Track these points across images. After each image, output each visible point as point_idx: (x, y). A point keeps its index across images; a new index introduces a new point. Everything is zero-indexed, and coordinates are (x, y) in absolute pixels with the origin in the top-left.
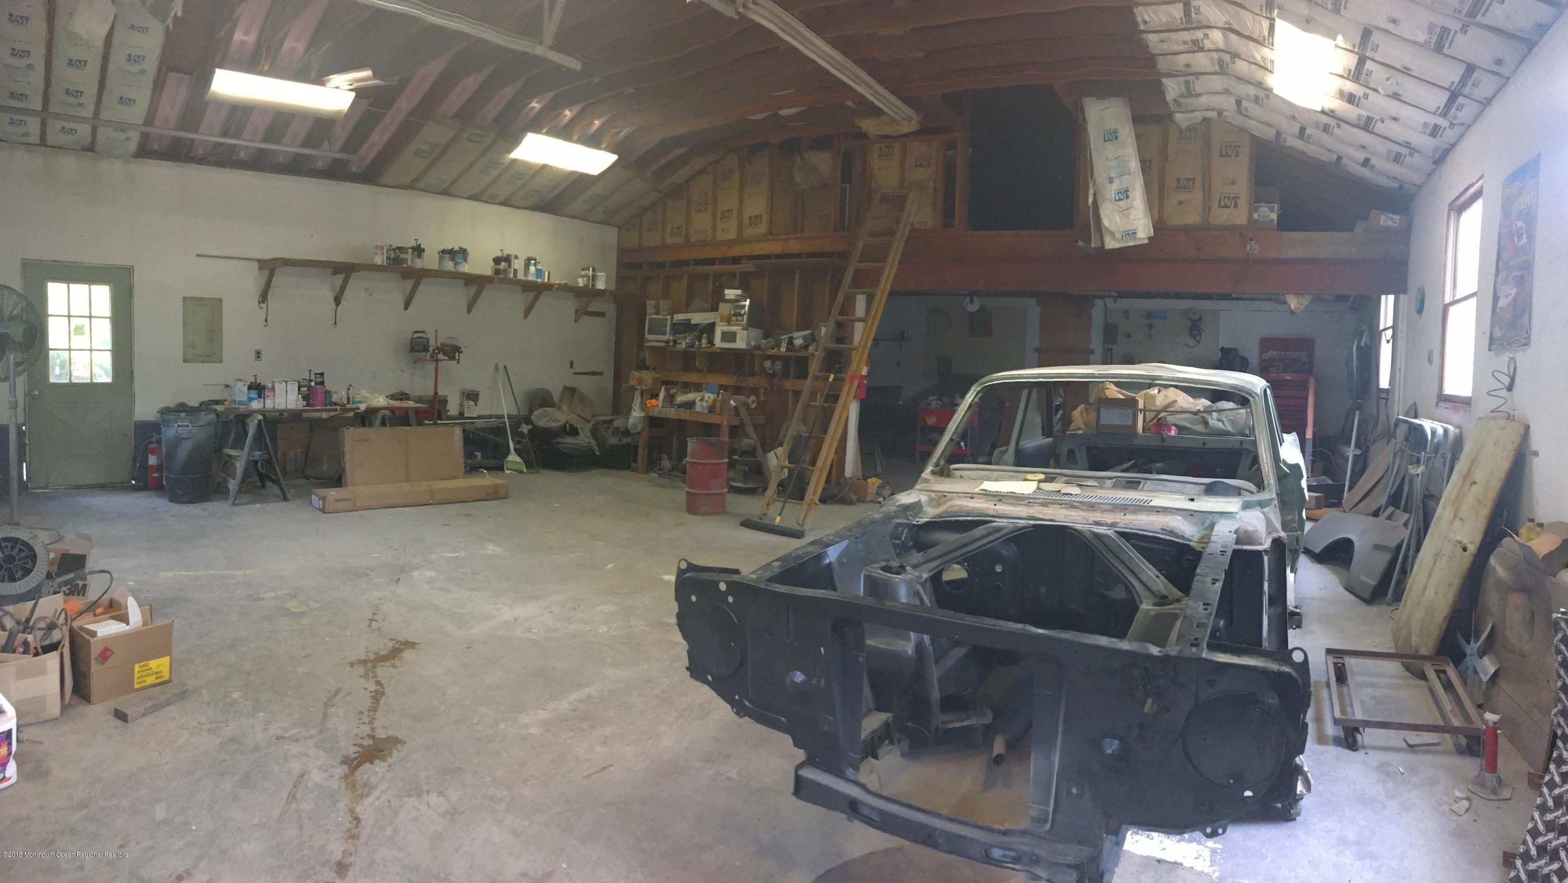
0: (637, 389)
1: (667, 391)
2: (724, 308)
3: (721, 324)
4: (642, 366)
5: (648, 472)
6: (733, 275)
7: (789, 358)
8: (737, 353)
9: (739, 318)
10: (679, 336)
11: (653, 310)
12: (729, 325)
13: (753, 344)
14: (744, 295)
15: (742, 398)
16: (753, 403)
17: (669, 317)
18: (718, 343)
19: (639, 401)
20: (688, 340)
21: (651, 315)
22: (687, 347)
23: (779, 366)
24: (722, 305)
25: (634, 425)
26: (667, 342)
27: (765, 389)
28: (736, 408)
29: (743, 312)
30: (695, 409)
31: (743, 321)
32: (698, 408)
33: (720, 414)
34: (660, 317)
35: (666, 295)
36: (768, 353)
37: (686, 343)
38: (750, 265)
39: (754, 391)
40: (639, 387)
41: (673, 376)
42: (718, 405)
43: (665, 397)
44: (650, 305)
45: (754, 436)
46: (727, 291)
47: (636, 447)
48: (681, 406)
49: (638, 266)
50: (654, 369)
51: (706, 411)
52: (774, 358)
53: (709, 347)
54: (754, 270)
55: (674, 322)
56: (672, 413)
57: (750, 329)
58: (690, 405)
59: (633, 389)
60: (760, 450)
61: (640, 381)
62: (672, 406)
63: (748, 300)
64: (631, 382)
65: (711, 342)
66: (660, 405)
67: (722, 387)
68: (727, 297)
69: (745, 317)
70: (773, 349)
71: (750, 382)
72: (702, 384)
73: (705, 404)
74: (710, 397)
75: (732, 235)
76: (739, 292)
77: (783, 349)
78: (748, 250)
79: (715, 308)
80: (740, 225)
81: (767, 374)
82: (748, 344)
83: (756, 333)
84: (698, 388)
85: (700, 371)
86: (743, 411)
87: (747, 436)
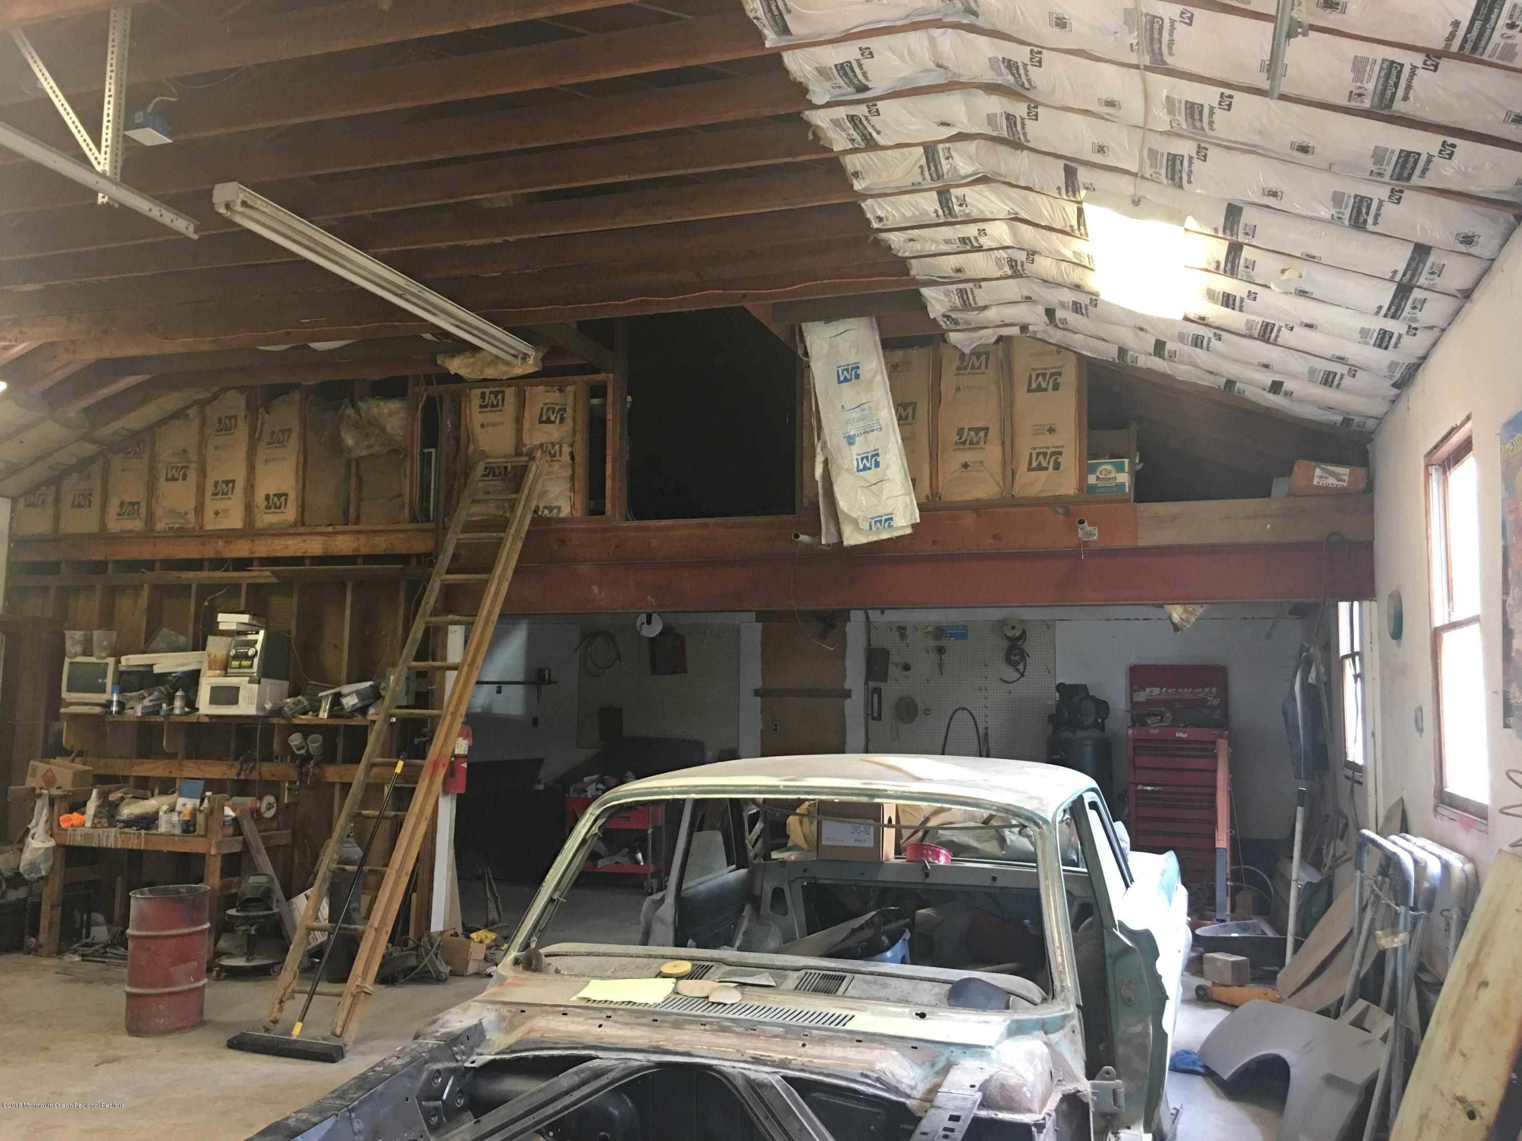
0: (41, 795)
1: (103, 796)
2: (217, 647)
3: (211, 673)
4: (56, 749)
5: (60, 953)
6: (235, 588)
7: (336, 728)
8: (243, 724)
9: (245, 663)
10: (128, 694)
11: (78, 649)
12: (226, 675)
13: (268, 706)
14: (255, 622)
15: (248, 801)
16: (269, 809)
17: (111, 661)
18: (205, 706)
19: (44, 818)
20: (146, 702)
21: (74, 656)
22: (144, 715)
23: (315, 743)
24: (211, 639)
25: (33, 867)
26: (109, 703)
27: (292, 782)
28: (235, 819)
29: (251, 652)
30: (157, 828)
31: (251, 666)
32: (163, 827)
33: (205, 836)
34: (93, 660)
35: (107, 621)
36: (296, 721)
37: (144, 708)
38: (268, 573)
39: (272, 787)
40: (44, 792)
41: (119, 767)
42: (200, 818)
43: (99, 807)
44: (73, 639)
45: (269, 869)
46: (221, 617)
47: (37, 906)
48: (128, 823)
49: (52, 568)
50: (80, 754)
51: (177, 831)
52: (307, 730)
53: (187, 714)
54: (273, 580)
55: (121, 669)
56: (111, 838)
57: (263, 680)
58: (148, 821)
59: (33, 795)
60: (279, 893)
61: (50, 781)
62: (112, 824)
63: (262, 632)
64: (30, 783)
65: (191, 703)
66: (88, 824)
67: (210, 784)
68: (222, 627)
69: (256, 660)
70: (305, 713)
71: (267, 770)
72: (175, 778)
73: (175, 818)
74: (186, 804)
75: (235, 521)
76: (245, 618)
77: (324, 714)
78: (262, 549)
79: (199, 645)
80: (249, 507)
81: (295, 757)
82: (260, 707)
83: (275, 688)
84: (167, 787)
85: (172, 756)
86: (248, 826)
87: (255, 871)
